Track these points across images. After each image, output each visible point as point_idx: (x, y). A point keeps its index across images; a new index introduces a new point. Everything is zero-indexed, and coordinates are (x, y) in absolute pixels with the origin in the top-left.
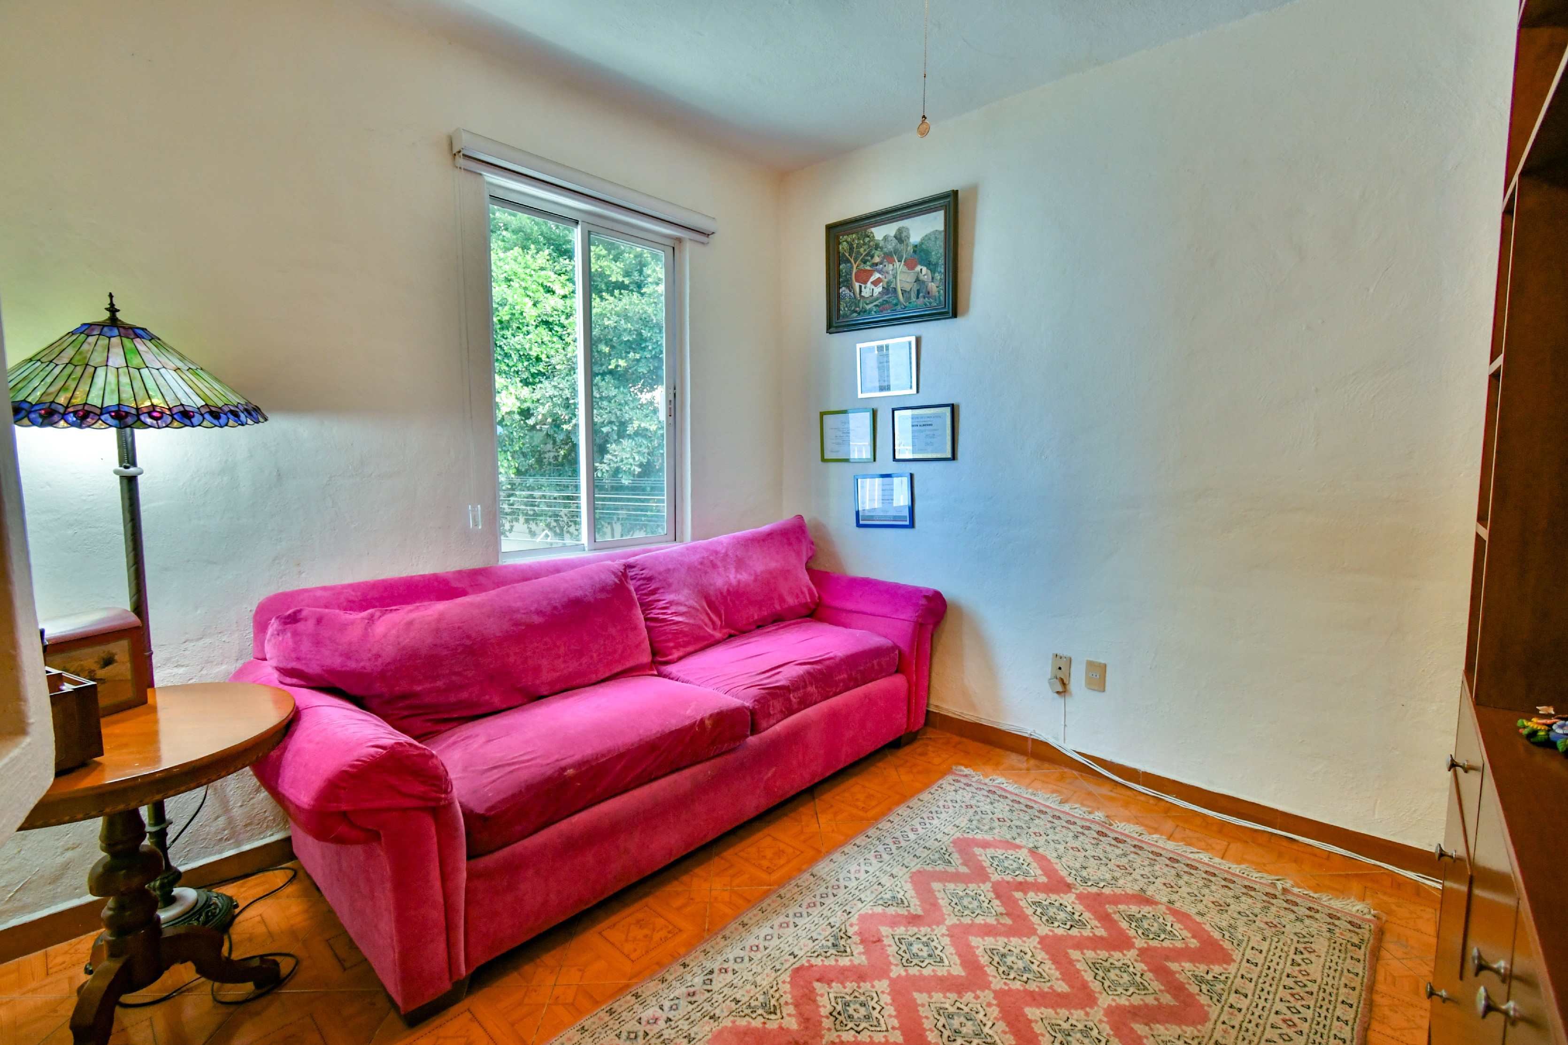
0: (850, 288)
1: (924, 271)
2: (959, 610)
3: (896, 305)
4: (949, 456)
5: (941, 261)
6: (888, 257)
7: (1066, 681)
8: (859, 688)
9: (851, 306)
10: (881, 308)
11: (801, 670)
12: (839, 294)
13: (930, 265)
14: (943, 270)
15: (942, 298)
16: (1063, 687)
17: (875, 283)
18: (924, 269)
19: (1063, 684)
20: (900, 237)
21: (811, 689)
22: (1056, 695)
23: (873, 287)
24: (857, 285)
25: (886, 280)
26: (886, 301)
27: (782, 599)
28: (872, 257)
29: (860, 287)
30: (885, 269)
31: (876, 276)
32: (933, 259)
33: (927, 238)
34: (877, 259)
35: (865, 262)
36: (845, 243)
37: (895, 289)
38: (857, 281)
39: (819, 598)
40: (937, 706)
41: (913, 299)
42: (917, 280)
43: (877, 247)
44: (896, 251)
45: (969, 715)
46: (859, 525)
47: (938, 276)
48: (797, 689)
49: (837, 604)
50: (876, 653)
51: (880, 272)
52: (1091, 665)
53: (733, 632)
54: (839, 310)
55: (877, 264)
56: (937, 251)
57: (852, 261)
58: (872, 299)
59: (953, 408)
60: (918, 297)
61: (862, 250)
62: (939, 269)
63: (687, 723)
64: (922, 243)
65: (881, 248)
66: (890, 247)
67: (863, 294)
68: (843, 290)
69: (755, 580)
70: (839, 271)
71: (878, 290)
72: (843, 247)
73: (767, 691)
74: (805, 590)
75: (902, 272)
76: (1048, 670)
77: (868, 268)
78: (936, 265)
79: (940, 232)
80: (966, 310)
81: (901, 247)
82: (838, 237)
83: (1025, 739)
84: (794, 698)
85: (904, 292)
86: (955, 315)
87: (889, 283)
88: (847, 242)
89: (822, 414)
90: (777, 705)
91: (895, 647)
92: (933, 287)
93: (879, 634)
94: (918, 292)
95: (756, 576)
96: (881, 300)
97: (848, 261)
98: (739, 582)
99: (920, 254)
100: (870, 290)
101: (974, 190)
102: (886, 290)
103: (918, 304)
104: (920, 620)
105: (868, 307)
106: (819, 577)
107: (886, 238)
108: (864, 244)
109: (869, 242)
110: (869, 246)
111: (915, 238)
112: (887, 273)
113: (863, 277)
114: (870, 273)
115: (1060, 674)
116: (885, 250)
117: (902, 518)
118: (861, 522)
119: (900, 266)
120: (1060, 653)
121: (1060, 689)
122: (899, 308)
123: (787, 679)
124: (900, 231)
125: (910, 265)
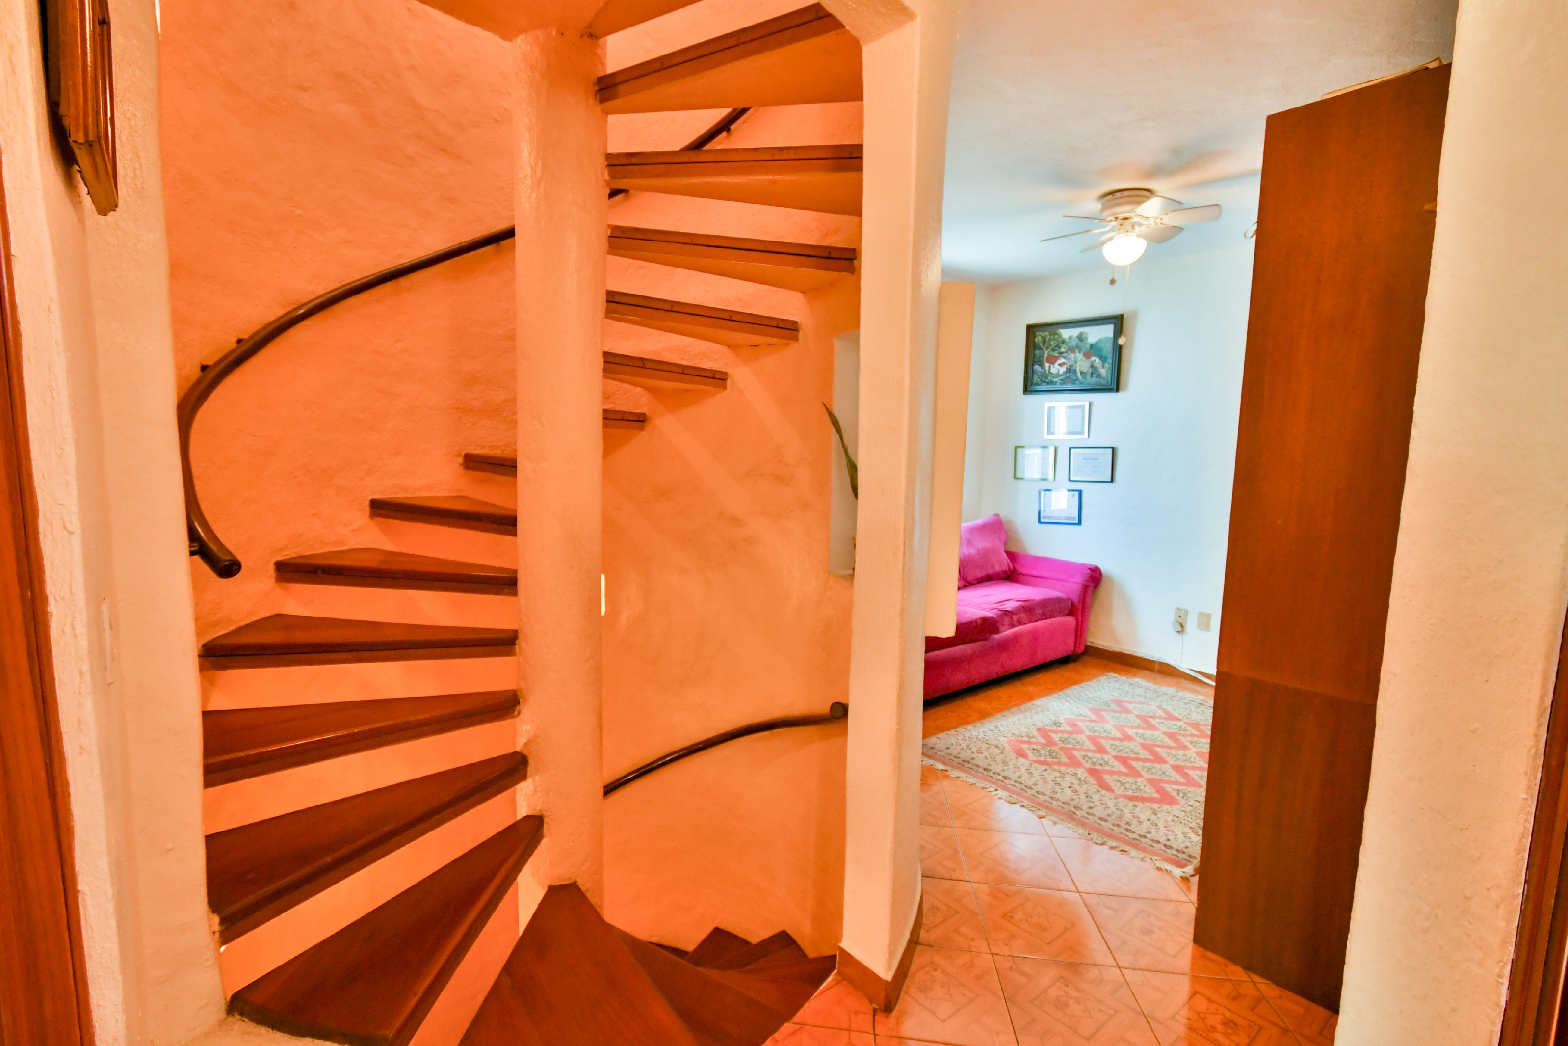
0: (1042, 366)
1: (1097, 361)
2: (1111, 581)
3: (1075, 380)
4: (1110, 480)
5: (1110, 356)
6: (1072, 350)
7: (1184, 625)
8: (1047, 620)
9: (1042, 378)
10: (1064, 382)
11: (1017, 604)
12: (1033, 369)
13: (1103, 359)
14: (1111, 362)
15: (1109, 380)
16: (1181, 628)
17: (1061, 365)
18: (1098, 360)
19: (1182, 626)
20: (1081, 338)
21: (1023, 615)
22: (1177, 634)
23: (1059, 367)
24: (1047, 365)
25: (1070, 364)
26: (1068, 377)
27: (993, 566)
28: (1060, 348)
29: (1050, 367)
30: (1069, 357)
31: (1062, 360)
32: (1104, 353)
33: (1100, 341)
34: (1063, 350)
35: (1054, 350)
36: (1040, 337)
37: (1075, 371)
38: (1048, 362)
39: (1014, 567)
40: (1092, 642)
41: (1088, 378)
42: (1092, 366)
43: (1063, 342)
44: (1077, 346)
45: (1115, 648)
46: (1040, 522)
47: (1107, 365)
48: (1016, 614)
49: (1024, 571)
50: (1058, 600)
51: (1065, 358)
52: (1201, 614)
53: (966, 584)
54: (1032, 380)
55: (1063, 353)
56: (1108, 349)
57: (1045, 349)
58: (1058, 375)
59: (1113, 449)
60: (1092, 377)
61: (1052, 343)
62: (1108, 361)
63: (969, 620)
64: (1097, 343)
65: (1067, 343)
66: (1073, 343)
67: (1052, 371)
68: (1037, 367)
69: (978, 553)
70: (1034, 355)
71: (1063, 369)
72: (1038, 339)
73: (1003, 612)
74: (1005, 562)
75: (1081, 360)
76: (1172, 617)
77: (1056, 355)
78: (1106, 358)
79: (1110, 338)
80: (1126, 388)
81: (1081, 344)
82: (1035, 333)
83: (1154, 662)
84: (1015, 617)
85: (1082, 373)
86: (1117, 390)
87: (1071, 366)
88: (1042, 337)
89: (1016, 448)
90: (1007, 620)
91: (1068, 599)
92: (1103, 372)
93: (1057, 590)
94: (1092, 374)
95: (978, 550)
96: (1064, 377)
97: (1041, 349)
98: (970, 554)
99: (1093, 350)
100: (1057, 369)
101: (1135, 314)
102: (1069, 370)
103: (1092, 381)
104: (1086, 583)
105: (1055, 380)
106: (1012, 556)
107: (1070, 338)
108: (1054, 339)
109: (1058, 338)
110: (1058, 341)
111: (1092, 340)
112: (1070, 359)
113: (1052, 360)
114: (1057, 358)
115: (1180, 620)
116: (1070, 345)
117: (1074, 519)
118: (1042, 520)
119: (1079, 356)
120: (1180, 607)
121: (1179, 629)
122: (1077, 382)
123: (1010, 607)
124: (1081, 334)
125: (1087, 356)
